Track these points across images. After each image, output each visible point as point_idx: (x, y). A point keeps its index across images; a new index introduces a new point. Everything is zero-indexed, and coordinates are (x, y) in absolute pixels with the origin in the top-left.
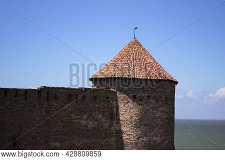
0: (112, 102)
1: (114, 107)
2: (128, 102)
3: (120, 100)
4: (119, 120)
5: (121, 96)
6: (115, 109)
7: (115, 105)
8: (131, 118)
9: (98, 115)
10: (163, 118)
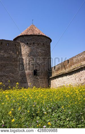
0: (18, 47)
1: (19, 49)
2: (25, 46)
3: (21, 46)
4: (21, 54)
5: (22, 44)
6: (19, 50)
7: (19, 48)
8: (26, 52)
9: (10, 52)
10: (42, 52)
